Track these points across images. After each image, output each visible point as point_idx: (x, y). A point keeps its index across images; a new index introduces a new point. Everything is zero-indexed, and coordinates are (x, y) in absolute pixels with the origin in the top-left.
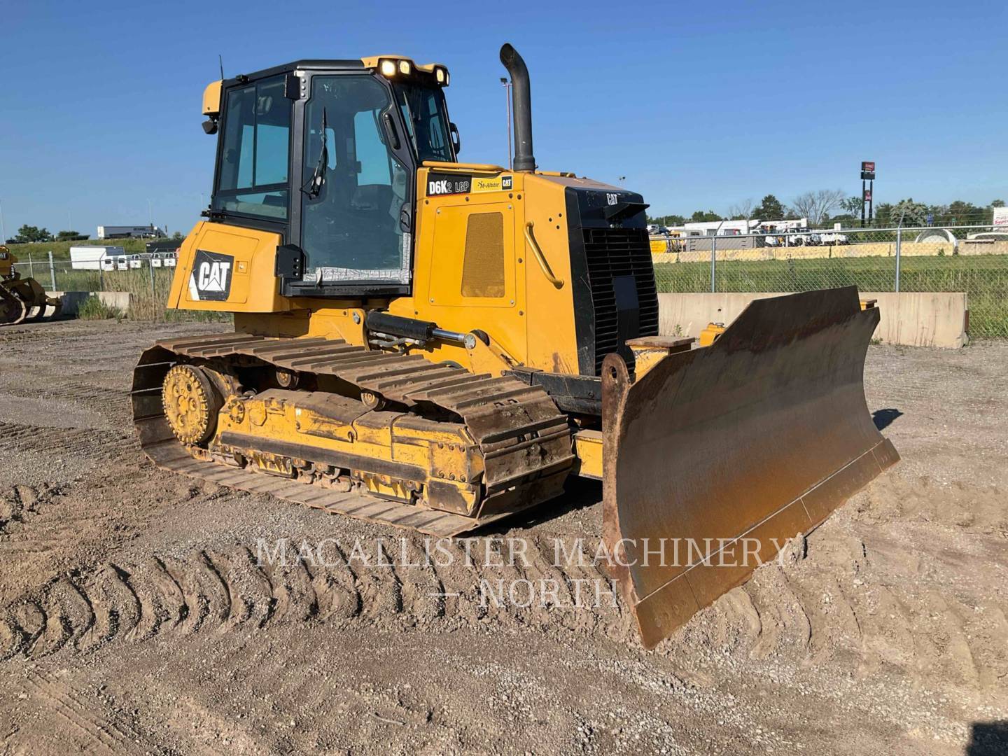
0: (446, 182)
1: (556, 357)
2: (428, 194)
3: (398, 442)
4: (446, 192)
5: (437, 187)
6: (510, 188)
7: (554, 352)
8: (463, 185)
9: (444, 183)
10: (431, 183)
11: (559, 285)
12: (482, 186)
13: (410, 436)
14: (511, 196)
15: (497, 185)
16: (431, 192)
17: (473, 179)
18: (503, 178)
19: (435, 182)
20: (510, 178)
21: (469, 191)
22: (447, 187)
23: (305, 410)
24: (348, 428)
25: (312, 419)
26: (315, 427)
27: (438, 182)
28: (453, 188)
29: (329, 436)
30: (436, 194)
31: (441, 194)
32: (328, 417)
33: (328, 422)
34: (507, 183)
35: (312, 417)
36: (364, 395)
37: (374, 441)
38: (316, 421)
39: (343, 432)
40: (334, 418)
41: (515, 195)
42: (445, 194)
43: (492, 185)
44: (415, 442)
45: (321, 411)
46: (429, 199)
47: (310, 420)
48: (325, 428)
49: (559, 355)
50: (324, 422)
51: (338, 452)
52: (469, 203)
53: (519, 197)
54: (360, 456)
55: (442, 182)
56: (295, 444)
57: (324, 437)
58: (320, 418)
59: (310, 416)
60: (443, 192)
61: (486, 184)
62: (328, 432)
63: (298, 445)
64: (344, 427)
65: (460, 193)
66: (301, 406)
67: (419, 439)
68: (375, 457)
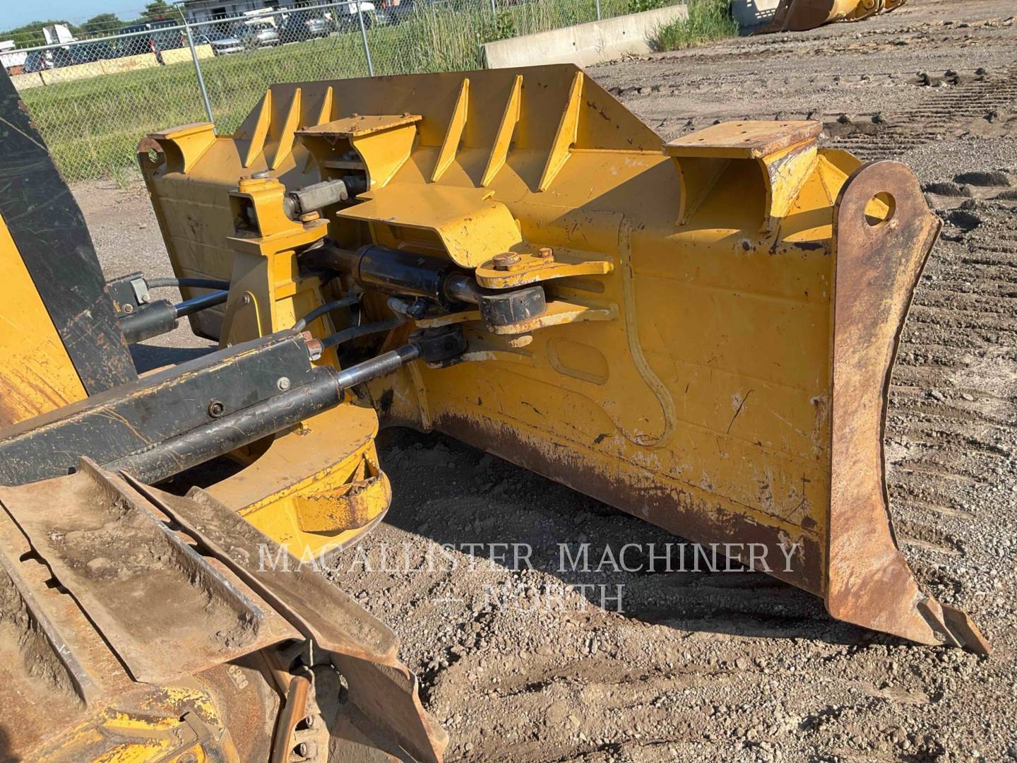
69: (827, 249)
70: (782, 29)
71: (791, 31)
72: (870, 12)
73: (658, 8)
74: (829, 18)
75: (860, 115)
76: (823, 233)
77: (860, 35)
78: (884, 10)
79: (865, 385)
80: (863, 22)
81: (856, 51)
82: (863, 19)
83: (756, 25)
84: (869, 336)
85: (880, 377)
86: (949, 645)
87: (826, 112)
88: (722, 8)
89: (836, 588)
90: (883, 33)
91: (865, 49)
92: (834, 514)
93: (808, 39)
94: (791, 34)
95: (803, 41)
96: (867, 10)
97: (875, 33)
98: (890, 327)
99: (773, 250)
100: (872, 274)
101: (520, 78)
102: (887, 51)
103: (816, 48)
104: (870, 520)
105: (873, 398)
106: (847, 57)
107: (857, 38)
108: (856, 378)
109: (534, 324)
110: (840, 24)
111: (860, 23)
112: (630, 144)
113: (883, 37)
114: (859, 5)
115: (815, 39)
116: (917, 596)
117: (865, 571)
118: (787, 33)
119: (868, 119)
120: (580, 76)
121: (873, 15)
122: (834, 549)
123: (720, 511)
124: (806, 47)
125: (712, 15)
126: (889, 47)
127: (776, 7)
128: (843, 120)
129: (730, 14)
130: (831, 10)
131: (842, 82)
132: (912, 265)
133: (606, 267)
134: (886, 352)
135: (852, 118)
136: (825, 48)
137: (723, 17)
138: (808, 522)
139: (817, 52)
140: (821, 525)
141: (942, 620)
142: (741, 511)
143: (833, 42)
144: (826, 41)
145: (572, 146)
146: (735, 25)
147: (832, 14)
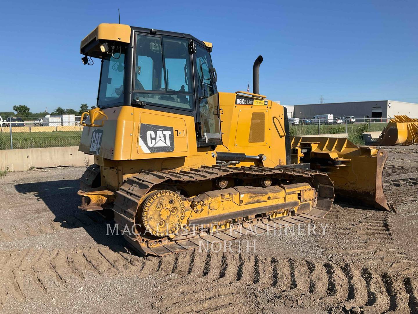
0: (244, 100)
1: (280, 160)
2: (236, 103)
3: (289, 194)
4: (243, 103)
5: (240, 101)
6: (267, 104)
7: (279, 159)
8: (250, 102)
9: (243, 100)
10: (237, 100)
11: (281, 137)
12: (257, 103)
13: (292, 191)
14: (267, 107)
15: (262, 103)
16: (237, 103)
17: (254, 100)
18: (265, 101)
19: (239, 99)
20: (267, 101)
21: (252, 104)
22: (244, 102)
23: (246, 194)
24: (267, 196)
25: (249, 197)
26: (250, 200)
27: (240, 100)
28: (246, 102)
29: (258, 202)
30: (239, 104)
31: (241, 104)
32: (258, 194)
33: (258, 196)
34: (266, 103)
35: (250, 196)
36: (266, 182)
37: (277, 198)
38: (251, 197)
39: (265, 198)
40: (260, 194)
41: (269, 107)
42: (243, 104)
43: (261, 103)
44: (295, 192)
45: (254, 192)
46: (237, 106)
47: (248, 198)
48: (256, 199)
49: (281, 160)
50: (256, 196)
51: (262, 207)
52: (252, 108)
53: (270, 108)
54: (272, 205)
55: (242, 100)
56: (240, 211)
57: (255, 203)
58: (254, 196)
59: (249, 196)
60: (242, 103)
61: (259, 102)
62: (257, 200)
63: (241, 211)
64: (265, 196)
65: (249, 104)
66: (244, 193)
67: (296, 191)
68: (277, 203)
69: (376, 157)
70: (380, 145)
71: (383, 146)
72: (410, 143)
73: (339, 133)
74: (395, 143)
75: (398, 166)
76: (376, 156)
77: (405, 149)
78: (415, 143)
79: (380, 172)
80: (408, 146)
81: (402, 153)
82: (407, 145)
83: (371, 143)
84: (380, 167)
85: (382, 172)
86: (391, 211)
87: (389, 165)
88: (360, 136)
89: (376, 197)
90: (412, 150)
91: (405, 153)
92: (376, 187)
93: (388, 148)
94: (383, 147)
95: (386, 149)
96: (409, 143)
97: (410, 149)
98: (383, 166)
99: (371, 157)
100: (381, 160)
101: (338, 139)
102: (412, 154)
103: (390, 151)
104: (381, 189)
105: (381, 174)
106: (399, 154)
107: (404, 150)
108: (379, 171)
109: (340, 166)
110: (400, 146)
111: (406, 146)
112: (353, 148)
113: (412, 151)
114: (406, 141)
115: (390, 149)
116: (387, 202)
117: (380, 196)
118: (381, 146)
119: (400, 167)
120: (347, 140)
121: (411, 144)
122: (376, 192)
123: (363, 191)
124: (387, 150)
125: (356, 138)
126: (412, 153)
127: (378, 138)
128: (393, 167)
129: (362, 138)
130: (396, 141)
131: (395, 160)
132: (385, 160)
133: (350, 160)
134: (382, 169)
135: (396, 167)
136: (393, 151)
137: (360, 139)
138: (373, 190)
139: (390, 152)
140: (375, 190)
141: (390, 206)
142: (365, 190)
143: (395, 150)
144: (393, 150)
145: (345, 147)
146: (364, 142)
147: (397, 142)
